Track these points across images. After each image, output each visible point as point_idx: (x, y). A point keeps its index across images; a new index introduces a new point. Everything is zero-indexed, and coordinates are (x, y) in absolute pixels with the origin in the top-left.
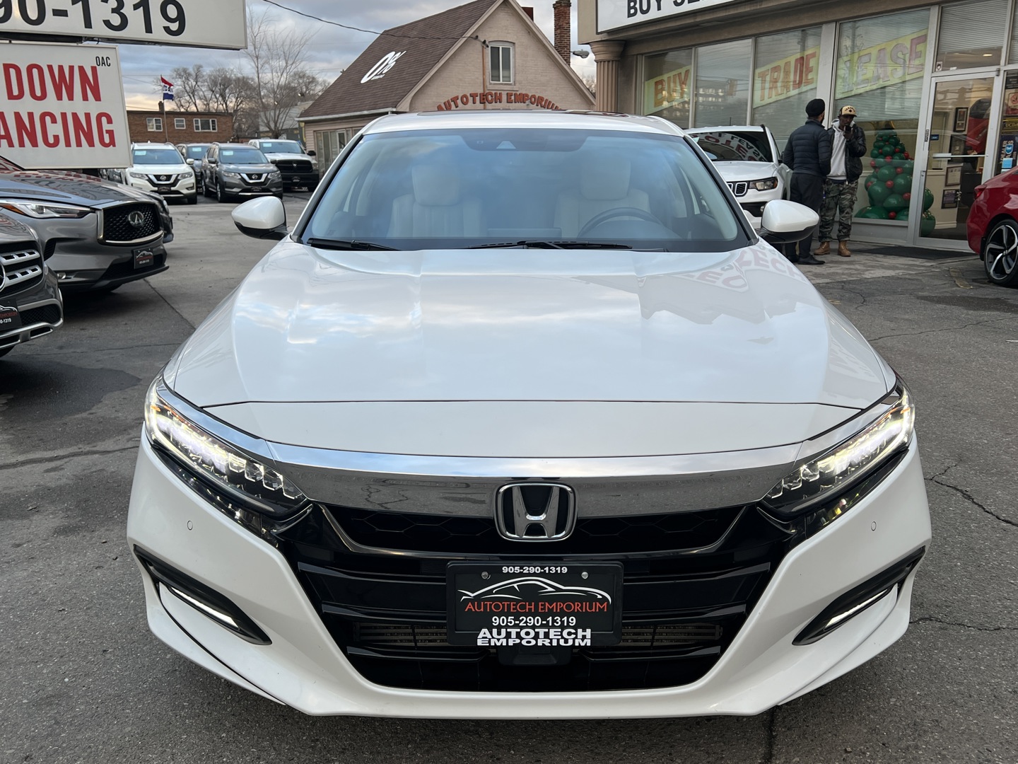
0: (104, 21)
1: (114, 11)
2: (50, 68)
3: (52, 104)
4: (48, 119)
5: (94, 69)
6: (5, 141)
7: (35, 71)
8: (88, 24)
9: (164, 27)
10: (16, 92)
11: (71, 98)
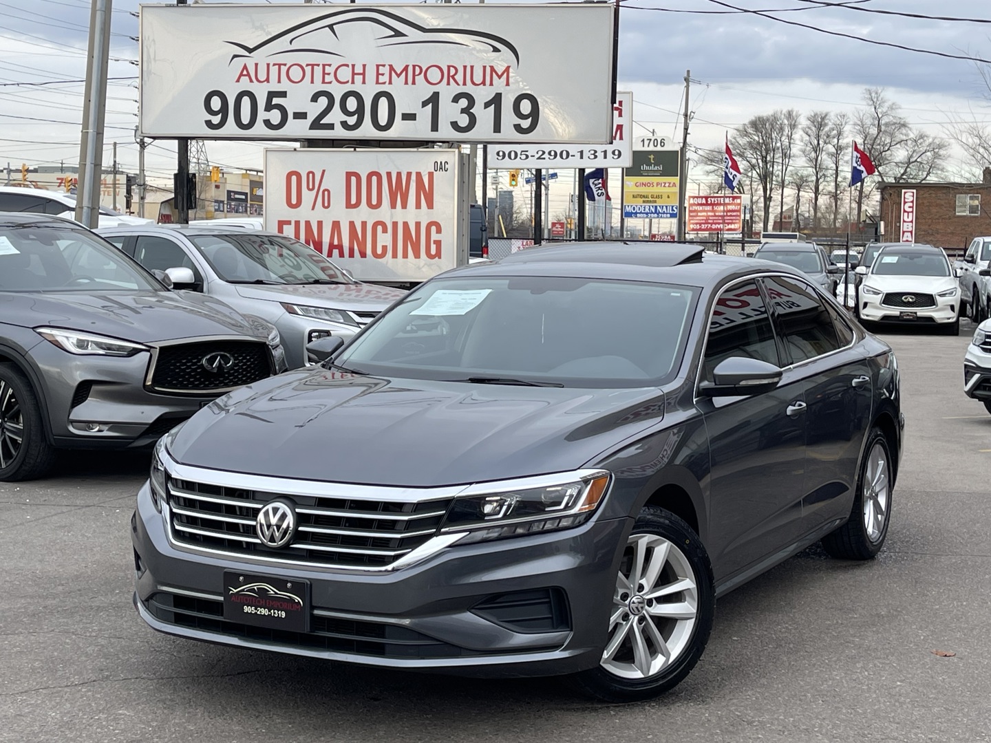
0: (452, 123)
1: (463, 111)
2: (389, 174)
3: (385, 213)
4: (380, 228)
5: (431, 175)
6: (337, 250)
7: (374, 179)
8: (435, 128)
9: (515, 126)
10: (353, 201)
11: (404, 206)
